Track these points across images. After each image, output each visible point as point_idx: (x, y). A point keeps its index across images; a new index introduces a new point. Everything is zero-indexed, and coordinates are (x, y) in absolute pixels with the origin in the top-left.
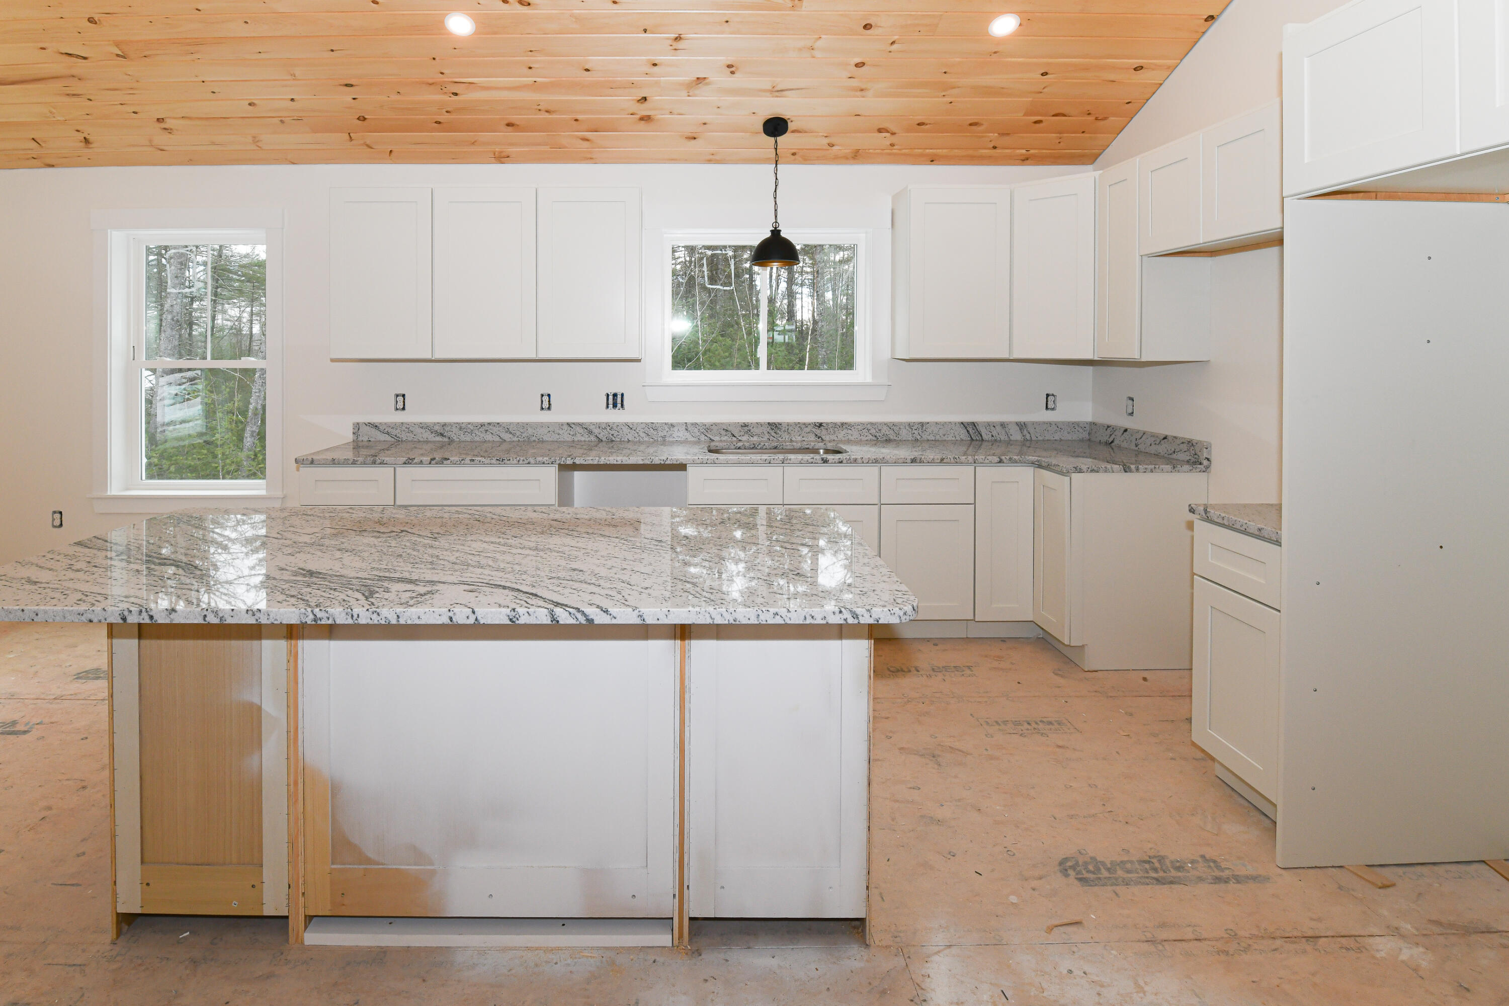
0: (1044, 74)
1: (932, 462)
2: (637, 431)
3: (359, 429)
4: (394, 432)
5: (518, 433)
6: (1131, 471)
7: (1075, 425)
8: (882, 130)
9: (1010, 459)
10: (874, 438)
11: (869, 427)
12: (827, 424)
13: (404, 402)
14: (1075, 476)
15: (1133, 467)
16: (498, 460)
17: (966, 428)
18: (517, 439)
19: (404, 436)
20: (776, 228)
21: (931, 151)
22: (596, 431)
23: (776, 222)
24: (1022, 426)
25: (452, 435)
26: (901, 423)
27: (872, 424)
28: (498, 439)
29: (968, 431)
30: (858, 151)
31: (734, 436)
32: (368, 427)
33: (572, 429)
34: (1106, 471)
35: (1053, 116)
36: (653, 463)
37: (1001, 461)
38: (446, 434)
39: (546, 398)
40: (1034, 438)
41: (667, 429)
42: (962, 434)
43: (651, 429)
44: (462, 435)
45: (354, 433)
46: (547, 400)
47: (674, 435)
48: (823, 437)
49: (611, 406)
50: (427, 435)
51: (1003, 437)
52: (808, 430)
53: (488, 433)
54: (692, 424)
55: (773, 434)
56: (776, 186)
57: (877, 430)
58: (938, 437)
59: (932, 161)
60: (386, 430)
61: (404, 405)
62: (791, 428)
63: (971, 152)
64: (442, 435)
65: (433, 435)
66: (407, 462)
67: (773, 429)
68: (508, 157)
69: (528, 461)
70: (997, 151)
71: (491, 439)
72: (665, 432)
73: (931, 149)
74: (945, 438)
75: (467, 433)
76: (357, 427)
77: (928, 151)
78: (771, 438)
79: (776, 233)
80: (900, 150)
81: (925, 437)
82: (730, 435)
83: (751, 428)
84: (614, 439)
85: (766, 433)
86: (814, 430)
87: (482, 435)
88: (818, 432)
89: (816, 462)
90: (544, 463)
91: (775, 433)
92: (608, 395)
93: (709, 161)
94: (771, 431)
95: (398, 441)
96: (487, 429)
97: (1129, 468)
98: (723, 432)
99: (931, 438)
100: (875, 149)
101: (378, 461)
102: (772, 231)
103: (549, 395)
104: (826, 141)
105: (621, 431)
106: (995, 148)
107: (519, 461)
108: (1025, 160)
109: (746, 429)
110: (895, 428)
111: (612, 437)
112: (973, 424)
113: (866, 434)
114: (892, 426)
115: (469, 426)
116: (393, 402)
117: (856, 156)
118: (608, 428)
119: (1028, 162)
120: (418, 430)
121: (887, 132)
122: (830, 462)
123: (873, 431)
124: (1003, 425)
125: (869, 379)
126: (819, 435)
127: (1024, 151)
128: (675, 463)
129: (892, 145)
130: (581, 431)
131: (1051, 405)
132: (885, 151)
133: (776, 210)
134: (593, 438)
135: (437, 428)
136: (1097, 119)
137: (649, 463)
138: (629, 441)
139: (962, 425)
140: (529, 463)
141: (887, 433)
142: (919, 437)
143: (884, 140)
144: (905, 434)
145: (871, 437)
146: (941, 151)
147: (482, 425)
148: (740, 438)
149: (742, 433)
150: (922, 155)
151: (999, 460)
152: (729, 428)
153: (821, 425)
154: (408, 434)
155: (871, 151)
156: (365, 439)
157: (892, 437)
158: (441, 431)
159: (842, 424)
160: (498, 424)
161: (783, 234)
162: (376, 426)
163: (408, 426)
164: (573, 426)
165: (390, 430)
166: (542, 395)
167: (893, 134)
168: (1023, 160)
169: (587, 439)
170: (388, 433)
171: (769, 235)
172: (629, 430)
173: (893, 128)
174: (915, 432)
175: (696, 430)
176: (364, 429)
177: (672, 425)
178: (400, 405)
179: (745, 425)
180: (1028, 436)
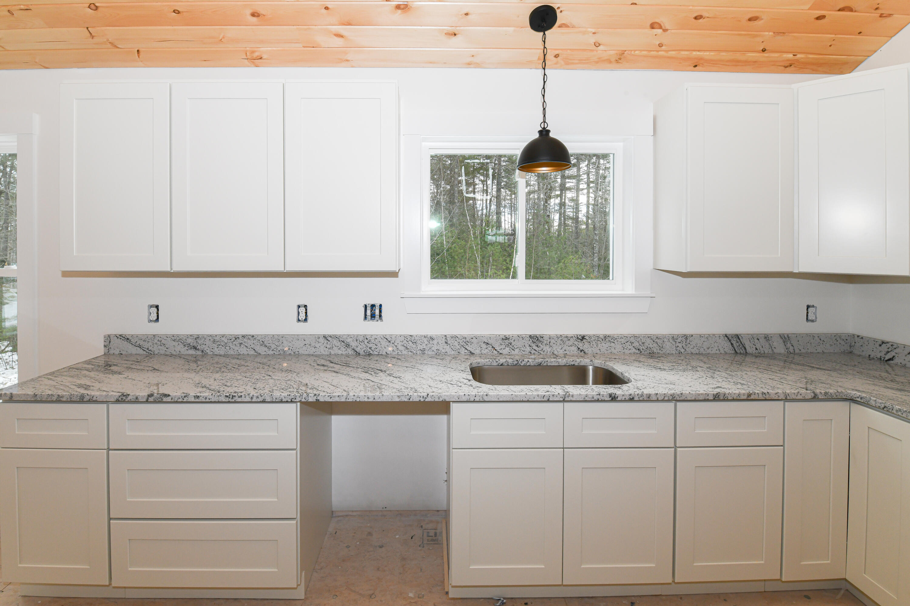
2: (396, 344)
3: (110, 342)
4: (146, 345)
5: (273, 346)
7: (837, 337)
8: (656, 26)
10: (637, 351)
11: (632, 340)
12: (590, 336)
13: (158, 313)
16: (227, 396)
17: (730, 341)
18: (272, 353)
19: (156, 349)
20: (544, 128)
21: (698, 53)
22: (354, 344)
23: (544, 122)
24: (785, 339)
25: (206, 348)
26: (664, 336)
27: (635, 336)
28: (252, 352)
29: (732, 344)
30: (623, 52)
31: (495, 349)
32: (119, 340)
33: (329, 343)
35: (839, 10)
36: (411, 400)
38: (199, 347)
39: (302, 310)
40: (797, 351)
41: (426, 343)
42: (727, 345)
43: (410, 342)
44: (216, 349)
45: (105, 346)
46: (304, 311)
47: (433, 349)
48: (586, 350)
49: (369, 317)
50: (180, 348)
51: (767, 350)
52: (570, 343)
53: (242, 346)
54: (452, 337)
55: (535, 347)
56: (545, 82)
57: (641, 343)
58: (702, 350)
59: (695, 66)
60: (138, 343)
61: (158, 316)
62: (552, 341)
63: (738, 56)
64: (195, 348)
65: (186, 348)
66: (120, 399)
67: (534, 343)
68: (261, 58)
69: (263, 398)
70: (765, 54)
71: (246, 353)
72: (424, 345)
73: (699, 51)
74: (709, 351)
75: (220, 346)
76: (108, 339)
77: (694, 53)
78: (533, 352)
79: (544, 133)
80: (667, 51)
81: (689, 350)
82: (491, 349)
83: (512, 341)
84: (371, 352)
85: (527, 346)
86: (576, 343)
87: (236, 348)
88: (580, 345)
89: (603, 398)
90: (281, 401)
91: (537, 346)
92: (366, 306)
93: (469, 65)
94: (532, 345)
95: (150, 354)
96: (241, 342)
98: (484, 346)
99: (695, 351)
100: (641, 51)
101: (87, 398)
102: (540, 132)
103: (305, 306)
104: (592, 40)
105: (379, 344)
106: (764, 50)
107: (252, 398)
109: (507, 341)
110: (658, 341)
111: (369, 350)
112: (737, 336)
113: (629, 347)
114: (654, 339)
115: (223, 339)
116: (147, 314)
118: (366, 341)
119: (792, 68)
120: (170, 343)
121: (661, 27)
122: (619, 399)
123: (636, 344)
124: (766, 338)
125: (630, 290)
126: (581, 348)
127: (790, 56)
128: (437, 400)
129: (661, 45)
130: (338, 344)
131: (812, 316)
132: (652, 53)
133: (544, 109)
134: (350, 351)
135: (189, 341)
137: (406, 400)
138: (387, 354)
139: (726, 338)
140: (264, 401)
141: (651, 346)
142: (682, 350)
143: (654, 38)
144: (669, 347)
145: (634, 350)
146: (708, 53)
147: (235, 338)
148: (501, 352)
149: (503, 347)
150: (687, 59)
151: (813, 395)
152: (490, 342)
153: (583, 338)
154: (159, 347)
155: (637, 52)
156: (117, 352)
157: (655, 350)
158: (194, 344)
159: (605, 337)
160: (253, 336)
162: (128, 339)
163: (160, 339)
164: (329, 339)
165: (142, 343)
166: (299, 307)
167: (665, 30)
168: (786, 67)
169: (344, 353)
170: (140, 346)
172: (387, 343)
173: (666, 22)
174: (680, 345)
175: (456, 344)
176: (116, 342)
177: (431, 338)
178: (154, 316)
179: (506, 338)
180: (791, 348)
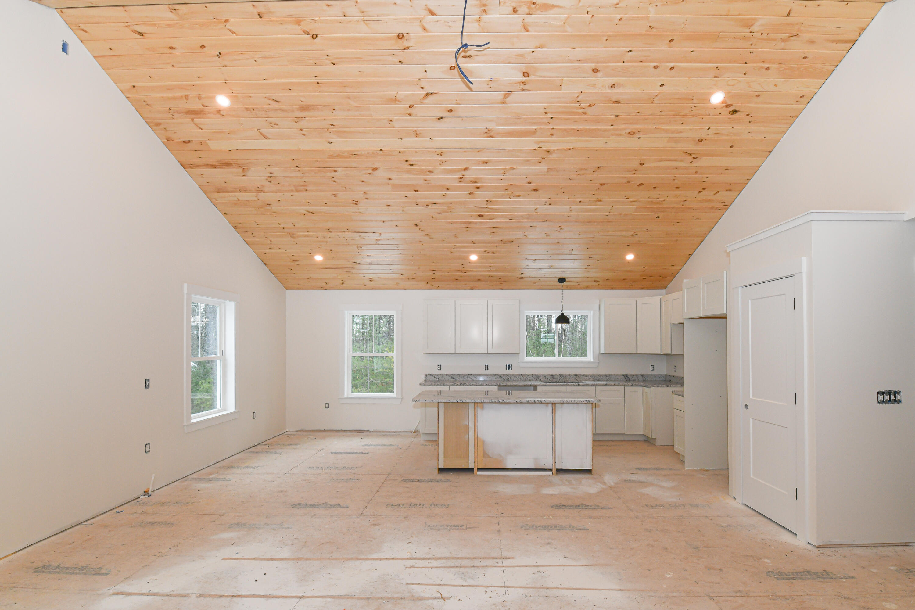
0: (644, 267)
1: (611, 385)
2: (516, 376)
4: (438, 377)
6: (669, 387)
7: (660, 375)
9: (635, 384)
10: (594, 379)
11: (592, 376)
12: (579, 375)
14: (652, 388)
15: (669, 385)
20: (562, 312)
21: (611, 286)
22: (503, 377)
23: (562, 310)
24: (642, 375)
25: (457, 378)
26: (602, 375)
27: (593, 374)
28: (472, 380)
29: (625, 377)
30: (588, 286)
31: (548, 379)
33: (495, 377)
34: (661, 387)
35: (649, 277)
36: (527, 385)
37: (632, 385)
38: (455, 378)
40: (647, 380)
41: (526, 377)
42: (623, 377)
43: (521, 376)
44: (460, 378)
45: (424, 377)
47: (529, 379)
48: (577, 379)
49: (508, 369)
50: (448, 378)
51: (636, 379)
52: (572, 377)
53: (467, 377)
54: (534, 375)
55: (561, 378)
56: (562, 299)
58: (614, 379)
59: (612, 289)
61: (441, 368)
62: (567, 376)
63: (624, 286)
64: (453, 378)
65: (451, 378)
70: (633, 286)
71: (469, 380)
74: (617, 379)
76: (426, 375)
79: (562, 314)
80: (601, 286)
82: (547, 378)
83: (554, 376)
86: (574, 377)
88: (576, 377)
89: (575, 385)
90: (494, 385)
92: (507, 365)
93: (540, 289)
94: (560, 377)
95: (439, 380)
97: (668, 386)
98: (545, 378)
99: (612, 379)
101: (445, 384)
103: (487, 366)
104: (578, 284)
105: (512, 377)
108: (642, 288)
111: (509, 379)
112: (627, 375)
113: (591, 378)
114: (600, 375)
115: (462, 375)
116: (437, 367)
117: (587, 288)
118: (508, 376)
119: (644, 289)
120: (446, 377)
122: (580, 385)
123: (594, 377)
124: (636, 375)
125: (592, 360)
127: (641, 286)
129: (599, 285)
130: (499, 377)
131: (652, 369)
132: (597, 286)
133: (562, 307)
134: (502, 379)
135: (451, 376)
136: (663, 278)
138: (514, 380)
140: (490, 385)
142: (609, 379)
143: (597, 283)
144: (604, 378)
146: (614, 286)
147: (466, 375)
149: (551, 378)
150: (608, 288)
152: (547, 376)
153: (576, 375)
154: (442, 378)
155: (592, 286)
156: (429, 379)
157: (599, 378)
158: (453, 377)
159: (584, 375)
160: (472, 375)
161: (565, 314)
162: (432, 375)
163: (442, 375)
164: (496, 375)
165: (436, 376)
166: (485, 366)
167: (599, 282)
169: (500, 380)
170: (436, 378)
171: (560, 314)
172: (514, 376)
173: (598, 280)
175: (536, 377)
176: (428, 376)
177: (528, 375)
178: (439, 368)
179: (552, 375)
180: (645, 379)
